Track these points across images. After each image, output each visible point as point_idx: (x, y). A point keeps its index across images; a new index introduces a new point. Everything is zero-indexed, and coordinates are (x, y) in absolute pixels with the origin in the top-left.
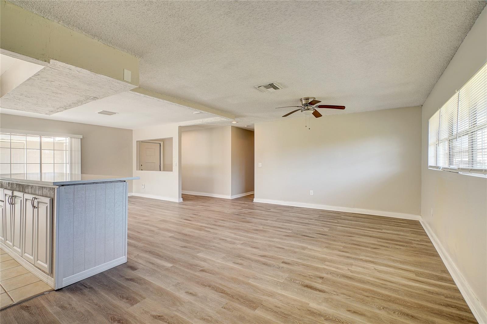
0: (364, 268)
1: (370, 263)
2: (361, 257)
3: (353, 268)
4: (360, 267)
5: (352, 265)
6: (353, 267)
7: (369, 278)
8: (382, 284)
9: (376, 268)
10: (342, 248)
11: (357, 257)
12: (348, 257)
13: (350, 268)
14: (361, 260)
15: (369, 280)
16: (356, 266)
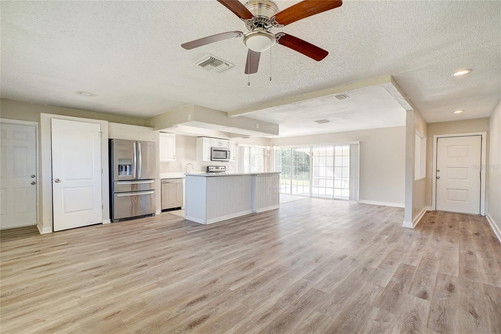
0: (62, 312)
1: (56, 325)
2: (77, 324)
3: (75, 302)
4: (68, 309)
5: (81, 305)
6: (77, 303)
7: (48, 303)
8: (28, 308)
9: (43, 323)
10: (124, 321)
11: (83, 321)
12: (96, 311)
13: (78, 299)
14: (73, 321)
15: (46, 302)
16: (74, 307)
